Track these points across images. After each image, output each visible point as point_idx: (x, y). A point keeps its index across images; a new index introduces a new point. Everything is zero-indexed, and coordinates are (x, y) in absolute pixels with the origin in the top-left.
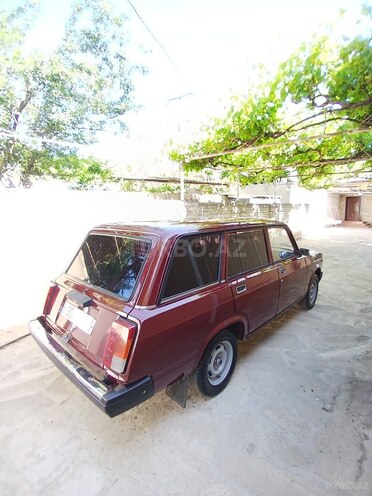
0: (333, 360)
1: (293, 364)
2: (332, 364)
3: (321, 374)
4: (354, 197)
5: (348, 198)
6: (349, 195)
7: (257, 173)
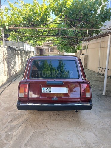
6: (41, 48)
7: (24, 37)
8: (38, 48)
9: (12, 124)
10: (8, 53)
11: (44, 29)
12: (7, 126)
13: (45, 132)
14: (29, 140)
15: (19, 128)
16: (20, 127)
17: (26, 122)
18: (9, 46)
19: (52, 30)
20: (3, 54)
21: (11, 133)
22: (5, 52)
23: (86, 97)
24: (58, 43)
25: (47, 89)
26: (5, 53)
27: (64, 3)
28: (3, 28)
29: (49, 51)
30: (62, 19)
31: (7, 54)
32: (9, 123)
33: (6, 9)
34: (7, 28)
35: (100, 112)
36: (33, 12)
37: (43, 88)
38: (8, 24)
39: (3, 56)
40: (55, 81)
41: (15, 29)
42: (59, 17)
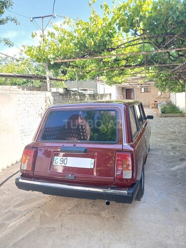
0: (178, 170)
1: (163, 175)
2: (179, 172)
3: (178, 176)
4: (130, 89)
5: (126, 90)
6: (128, 88)
7: (87, 73)
8: (123, 88)
9: (18, 209)
10: (54, 100)
11: (114, 58)
12: (9, 211)
13: (54, 229)
14: (23, 239)
15: (24, 217)
16: (25, 215)
17: (38, 209)
18: (66, 89)
19: (130, 57)
20: (46, 101)
21: (8, 222)
22: (48, 98)
23: (124, 178)
24: (153, 77)
25: (62, 160)
26: (49, 100)
27: (137, 10)
28: (46, 63)
29: (143, 91)
30: (139, 37)
31: (52, 102)
32: (15, 207)
33: (49, 34)
34: (52, 63)
35: (177, 210)
36: (87, 32)
37: (55, 157)
38: (52, 56)
39: (45, 104)
40: (75, 145)
41: (66, 63)
42: (133, 34)
